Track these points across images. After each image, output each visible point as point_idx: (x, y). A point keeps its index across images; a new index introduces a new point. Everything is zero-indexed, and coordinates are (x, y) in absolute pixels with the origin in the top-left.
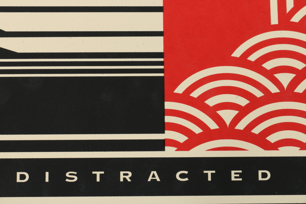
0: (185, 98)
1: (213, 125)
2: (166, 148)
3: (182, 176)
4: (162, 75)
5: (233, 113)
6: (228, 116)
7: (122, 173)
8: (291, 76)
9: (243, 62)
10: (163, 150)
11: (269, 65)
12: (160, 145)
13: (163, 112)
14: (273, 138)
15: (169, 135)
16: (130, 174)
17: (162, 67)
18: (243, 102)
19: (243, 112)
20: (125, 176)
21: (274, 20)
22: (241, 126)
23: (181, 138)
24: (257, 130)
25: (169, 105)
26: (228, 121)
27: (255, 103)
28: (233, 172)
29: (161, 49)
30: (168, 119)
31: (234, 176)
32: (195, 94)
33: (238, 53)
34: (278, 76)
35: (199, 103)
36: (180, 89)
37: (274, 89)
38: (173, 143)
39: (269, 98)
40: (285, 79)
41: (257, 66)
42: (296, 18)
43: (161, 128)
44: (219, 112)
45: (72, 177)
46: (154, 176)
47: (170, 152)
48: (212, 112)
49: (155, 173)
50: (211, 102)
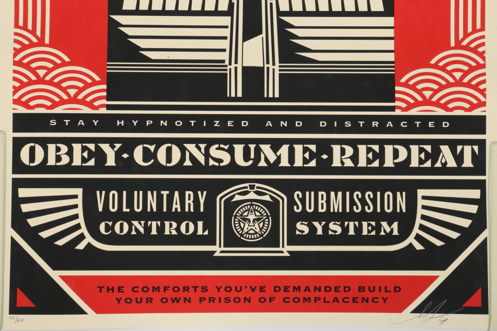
0: (406, 85)
1: (420, 99)
2: (396, 110)
3: (404, 124)
4: (394, 73)
5: (431, 93)
6: (428, 94)
7: (373, 122)
8: (461, 74)
9: (435, 66)
10: (394, 111)
11: (449, 68)
12: (393, 109)
13: (394, 92)
14: (450, 106)
15: (397, 103)
16: (378, 123)
17: (394, 69)
18: (436, 87)
19: (436, 92)
20: (375, 124)
21: (453, 44)
22: (434, 99)
23: (404, 105)
24: (442, 102)
25: (397, 88)
26: (428, 97)
27: (442, 87)
28: (430, 123)
29: (393, 60)
30: (397, 95)
31: (431, 124)
32: (411, 83)
33: (433, 62)
34: (454, 74)
35: (413, 87)
36: (403, 80)
37: (452, 80)
38: (399, 108)
39: (449, 85)
40: (458, 75)
41: (443, 69)
42: (464, 43)
43: (393, 100)
44: (423, 92)
45: (348, 124)
46: (390, 124)
47: (398, 112)
48: (419, 92)
49: (390, 122)
50: (419, 87)
